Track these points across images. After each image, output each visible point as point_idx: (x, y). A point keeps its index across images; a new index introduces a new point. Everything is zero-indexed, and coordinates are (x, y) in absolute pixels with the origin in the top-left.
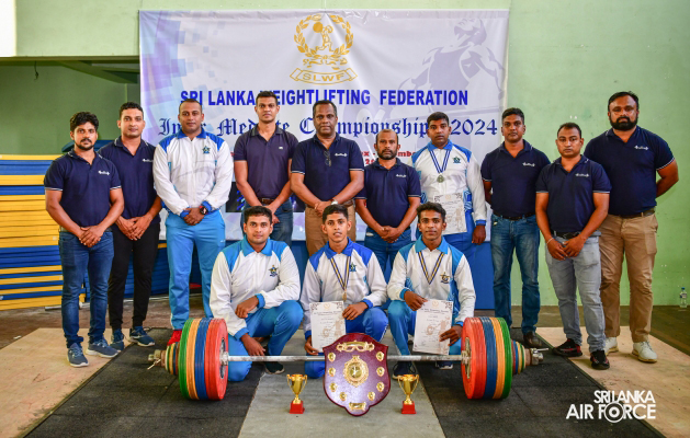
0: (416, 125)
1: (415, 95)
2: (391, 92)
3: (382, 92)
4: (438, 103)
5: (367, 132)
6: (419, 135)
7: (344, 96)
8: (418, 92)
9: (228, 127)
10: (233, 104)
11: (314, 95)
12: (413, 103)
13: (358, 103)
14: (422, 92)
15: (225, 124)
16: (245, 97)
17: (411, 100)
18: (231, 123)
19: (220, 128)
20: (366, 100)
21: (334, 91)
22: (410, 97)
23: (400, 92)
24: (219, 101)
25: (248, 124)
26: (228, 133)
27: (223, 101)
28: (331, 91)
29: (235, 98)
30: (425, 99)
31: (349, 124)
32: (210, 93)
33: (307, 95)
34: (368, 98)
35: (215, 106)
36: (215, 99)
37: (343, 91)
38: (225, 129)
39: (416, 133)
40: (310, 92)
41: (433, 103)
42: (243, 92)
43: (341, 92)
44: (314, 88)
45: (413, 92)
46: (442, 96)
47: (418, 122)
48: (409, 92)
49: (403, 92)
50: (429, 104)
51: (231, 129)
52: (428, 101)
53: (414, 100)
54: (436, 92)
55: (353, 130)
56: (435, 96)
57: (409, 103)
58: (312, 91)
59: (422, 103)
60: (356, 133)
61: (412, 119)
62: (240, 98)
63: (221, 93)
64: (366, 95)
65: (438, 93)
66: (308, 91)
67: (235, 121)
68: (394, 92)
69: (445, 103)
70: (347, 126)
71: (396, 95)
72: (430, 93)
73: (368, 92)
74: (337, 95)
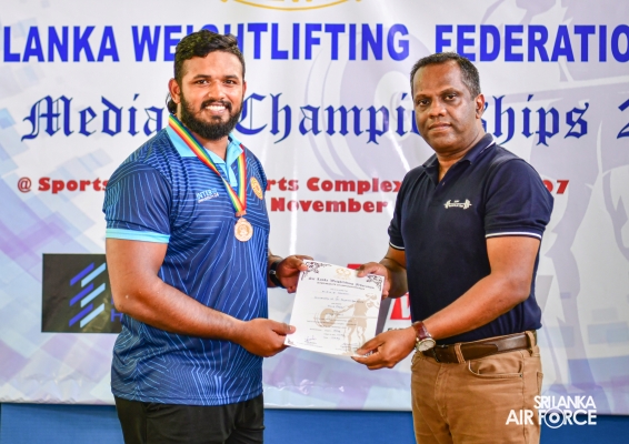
0: (527, 112)
1: (524, 36)
2: (462, 29)
3: (441, 29)
4: (585, 57)
5: (400, 131)
6: (535, 137)
7: (344, 38)
8: (533, 29)
9: (50, 115)
10: (64, 58)
11: (266, 37)
12: (519, 58)
13: (378, 56)
14: (543, 30)
15: (43, 108)
16: (95, 42)
17: (515, 50)
18: (59, 107)
19: (32, 118)
20: (399, 50)
21: (317, 27)
22: (510, 42)
23: (485, 29)
24: (29, 52)
25: (100, 109)
26: (50, 131)
27: (38, 52)
28: (311, 28)
29: (70, 44)
30: (549, 47)
31: (356, 111)
32: (7, 30)
33: (249, 37)
34: (405, 44)
35: (20, 65)
36: (18, 46)
37: (341, 28)
38: (44, 121)
39: (526, 133)
40: (257, 28)
41: (571, 58)
42: (89, 30)
43: (335, 29)
44: (267, 18)
45: (519, 29)
46: (594, 40)
47: (534, 106)
48: (510, 29)
49: (493, 30)
50: (563, 59)
51: (59, 122)
52: (557, 52)
53: (523, 49)
54: (578, 29)
55: (365, 124)
56: (576, 40)
57: (510, 57)
58: (263, 27)
59: (544, 58)
60: (374, 133)
61: (516, 98)
62: (82, 42)
63: (34, 32)
64: (398, 36)
65: (584, 31)
66: (252, 27)
67: (67, 102)
68: (471, 29)
69: (603, 58)
70: (351, 116)
71: (476, 36)
72: (563, 31)
73: (404, 30)
74: (326, 38)
